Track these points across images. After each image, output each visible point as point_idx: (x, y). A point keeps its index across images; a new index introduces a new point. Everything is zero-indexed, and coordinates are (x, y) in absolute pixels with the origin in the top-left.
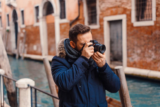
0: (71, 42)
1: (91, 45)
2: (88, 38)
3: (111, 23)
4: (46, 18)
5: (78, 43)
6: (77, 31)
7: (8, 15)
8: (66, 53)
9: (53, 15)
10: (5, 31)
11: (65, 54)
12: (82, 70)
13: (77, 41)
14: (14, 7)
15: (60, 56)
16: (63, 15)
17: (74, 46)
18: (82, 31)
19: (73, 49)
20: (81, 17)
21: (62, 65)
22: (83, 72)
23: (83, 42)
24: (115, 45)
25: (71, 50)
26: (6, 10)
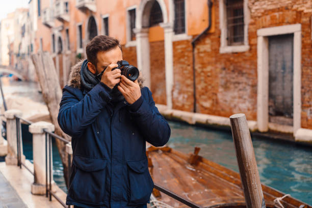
0: (89, 64)
1: (116, 68)
2: (114, 57)
3: (270, 39)
4: (148, 32)
5: (99, 66)
6: (96, 47)
7: (80, 27)
8: (81, 81)
9: (162, 25)
10: (74, 56)
11: (80, 83)
12: (99, 104)
13: (97, 63)
14: (91, 12)
15: (73, 85)
16: (179, 26)
17: (94, 70)
18: (103, 47)
19: (92, 75)
20: (213, 30)
21: (73, 98)
22: (99, 106)
23: (105, 63)
24: (278, 84)
25: (88, 75)
26: (76, 18)
